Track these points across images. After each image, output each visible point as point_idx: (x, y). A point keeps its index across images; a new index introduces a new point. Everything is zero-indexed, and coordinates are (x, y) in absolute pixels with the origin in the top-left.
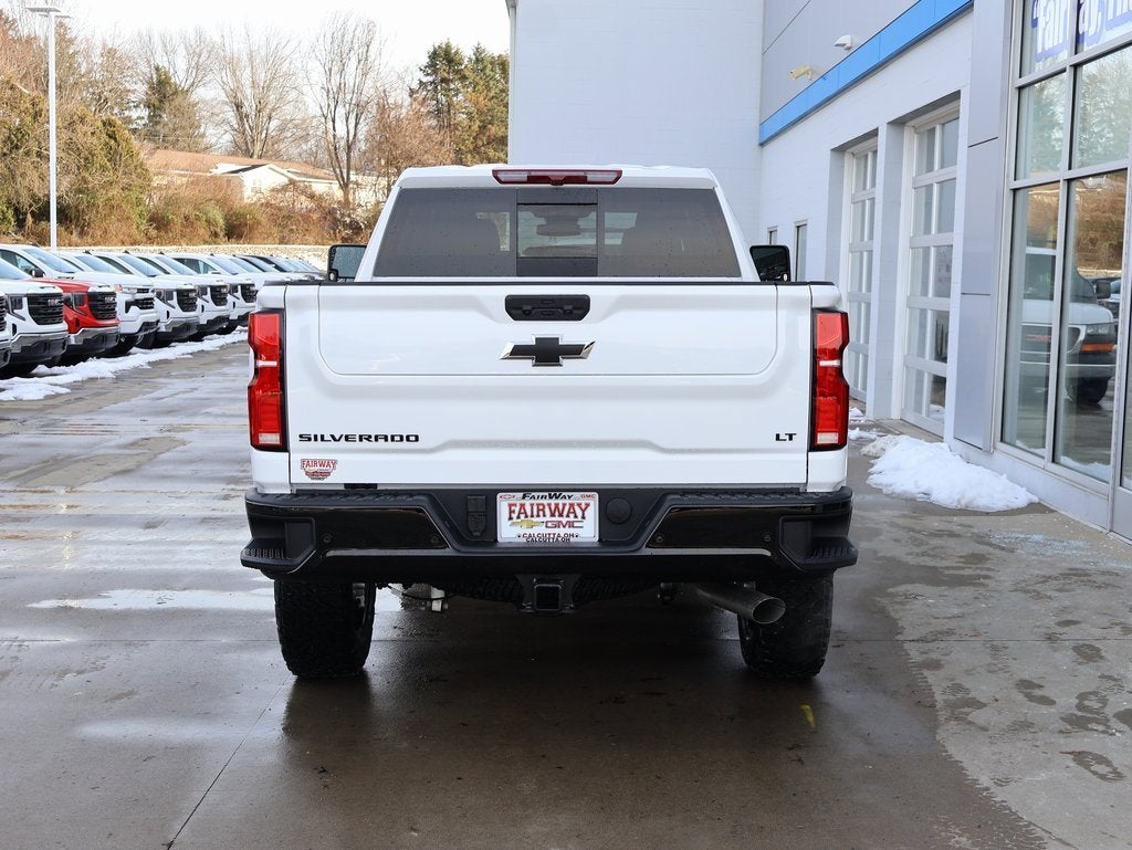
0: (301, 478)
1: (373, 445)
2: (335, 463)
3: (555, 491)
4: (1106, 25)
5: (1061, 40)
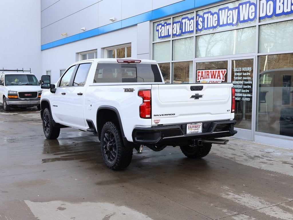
0: (154, 124)
1: (167, 116)
2: (160, 120)
3: (196, 123)
4: (182, 33)
5: (167, 35)
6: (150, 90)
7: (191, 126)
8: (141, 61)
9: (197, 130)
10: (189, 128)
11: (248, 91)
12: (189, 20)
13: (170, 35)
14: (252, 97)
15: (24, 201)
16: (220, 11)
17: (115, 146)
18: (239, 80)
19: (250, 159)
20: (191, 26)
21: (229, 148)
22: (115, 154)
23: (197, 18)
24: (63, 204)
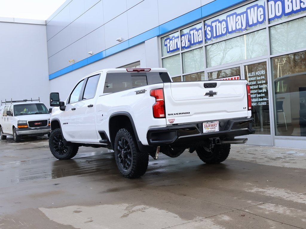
0: (168, 123)
1: (182, 115)
2: (174, 119)
3: (212, 121)
4: (191, 45)
5: (176, 48)
6: (163, 88)
7: (207, 124)
8: (150, 69)
9: (214, 129)
10: (205, 127)
11: (264, 95)
12: (197, 30)
13: (179, 48)
14: (268, 100)
15: (39, 208)
16: (228, 18)
17: (130, 153)
18: (254, 85)
19: (272, 160)
20: (199, 36)
21: (248, 154)
22: (130, 161)
23: (205, 28)
24: (79, 208)
